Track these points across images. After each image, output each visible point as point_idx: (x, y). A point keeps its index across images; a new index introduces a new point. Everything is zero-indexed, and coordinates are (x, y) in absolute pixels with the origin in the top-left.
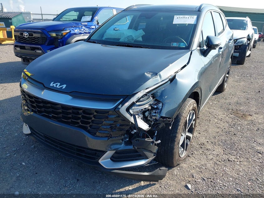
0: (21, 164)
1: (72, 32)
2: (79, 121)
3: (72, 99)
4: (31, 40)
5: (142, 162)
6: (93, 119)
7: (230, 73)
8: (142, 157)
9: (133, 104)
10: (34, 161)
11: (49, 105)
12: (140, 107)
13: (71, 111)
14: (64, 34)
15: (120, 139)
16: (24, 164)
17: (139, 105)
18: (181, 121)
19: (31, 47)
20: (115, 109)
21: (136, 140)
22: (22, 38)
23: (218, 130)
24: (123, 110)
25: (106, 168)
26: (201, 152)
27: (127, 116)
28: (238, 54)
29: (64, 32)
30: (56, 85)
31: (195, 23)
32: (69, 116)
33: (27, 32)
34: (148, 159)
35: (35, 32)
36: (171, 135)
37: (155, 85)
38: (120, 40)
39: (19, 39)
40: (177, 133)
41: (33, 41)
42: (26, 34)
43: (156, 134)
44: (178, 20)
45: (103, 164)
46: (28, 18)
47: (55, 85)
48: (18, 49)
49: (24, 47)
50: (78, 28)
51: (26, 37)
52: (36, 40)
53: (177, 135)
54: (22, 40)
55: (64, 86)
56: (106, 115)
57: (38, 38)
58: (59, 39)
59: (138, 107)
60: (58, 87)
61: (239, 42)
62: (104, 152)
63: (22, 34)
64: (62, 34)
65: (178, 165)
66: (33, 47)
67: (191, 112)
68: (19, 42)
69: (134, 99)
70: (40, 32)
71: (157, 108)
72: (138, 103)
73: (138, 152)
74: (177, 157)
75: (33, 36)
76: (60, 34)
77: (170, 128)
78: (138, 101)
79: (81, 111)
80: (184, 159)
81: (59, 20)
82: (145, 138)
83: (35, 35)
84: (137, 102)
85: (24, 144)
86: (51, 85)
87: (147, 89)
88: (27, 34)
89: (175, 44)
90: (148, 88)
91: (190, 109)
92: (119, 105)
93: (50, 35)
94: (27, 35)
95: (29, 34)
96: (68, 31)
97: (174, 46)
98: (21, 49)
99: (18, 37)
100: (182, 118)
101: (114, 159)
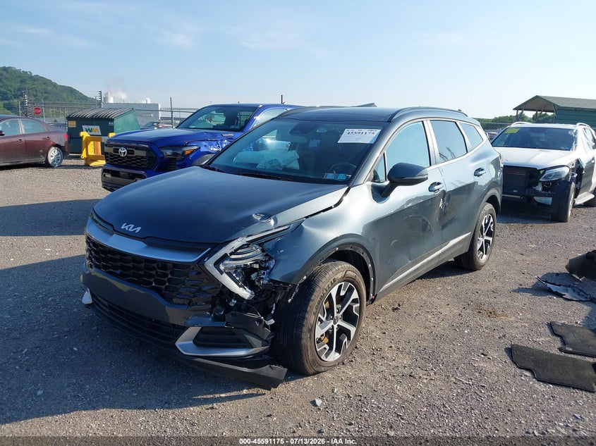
0: (72, 349)
1: (203, 149)
2: (152, 280)
3: (146, 248)
4: (130, 161)
5: (242, 353)
6: (170, 276)
7: (495, 235)
8: (242, 344)
9: (225, 257)
10: (91, 348)
11: (118, 257)
12: (235, 262)
13: (143, 265)
14: (187, 153)
15: (206, 310)
16: (75, 349)
17: (234, 260)
18: (315, 294)
19: (129, 173)
20: (199, 262)
21: (232, 314)
22: (116, 158)
23: (423, 331)
24: (209, 264)
25: (185, 353)
26: (369, 360)
27: (215, 273)
28: (550, 199)
29: (187, 150)
30: (129, 228)
31: (373, 143)
32: (140, 272)
33: (126, 147)
34: (253, 348)
35: (137, 148)
36: (298, 315)
37: (263, 232)
38: (258, 166)
39: (111, 159)
40: (306, 311)
41: (134, 163)
42: (123, 151)
43: (273, 312)
44: (351, 136)
45: (182, 348)
46: (152, 115)
47: (127, 227)
48: (109, 176)
49: (118, 172)
50: (215, 142)
51: (122, 155)
52: (138, 162)
53: (307, 316)
54: (115, 161)
55: (139, 229)
56: (187, 270)
57: (143, 157)
58: (177, 161)
59: (231, 262)
60: (130, 230)
61: (550, 175)
62: (184, 329)
63: (116, 151)
64: (184, 152)
65: (317, 373)
66: (133, 174)
67: (343, 283)
68: (112, 165)
69: (227, 250)
70: (146, 148)
71: (268, 268)
72: (233, 257)
73: (235, 335)
74: (310, 356)
75: (133, 154)
76: (180, 152)
77: (290, 300)
78: (235, 252)
79: (155, 265)
80: (332, 365)
81: (188, 128)
82: (246, 312)
83: (137, 153)
84: (231, 254)
85: (83, 324)
86: (123, 227)
87: (249, 236)
88: (125, 150)
89: (330, 176)
90: (251, 235)
91: (336, 277)
92: (203, 257)
93: (162, 153)
94: (124, 153)
95: (128, 151)
96: (196, 148)
97: (328, 178)
98: (112, 175)
99: (111, 156)
100: (317, 289)
101: (198, 341)
